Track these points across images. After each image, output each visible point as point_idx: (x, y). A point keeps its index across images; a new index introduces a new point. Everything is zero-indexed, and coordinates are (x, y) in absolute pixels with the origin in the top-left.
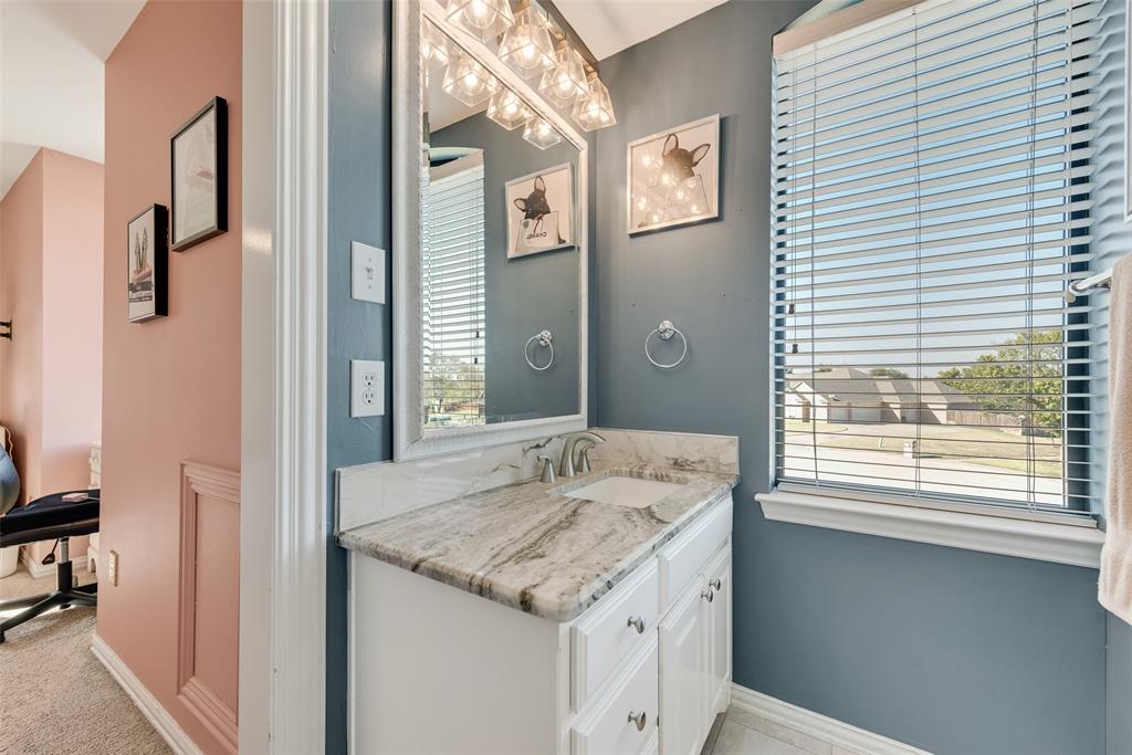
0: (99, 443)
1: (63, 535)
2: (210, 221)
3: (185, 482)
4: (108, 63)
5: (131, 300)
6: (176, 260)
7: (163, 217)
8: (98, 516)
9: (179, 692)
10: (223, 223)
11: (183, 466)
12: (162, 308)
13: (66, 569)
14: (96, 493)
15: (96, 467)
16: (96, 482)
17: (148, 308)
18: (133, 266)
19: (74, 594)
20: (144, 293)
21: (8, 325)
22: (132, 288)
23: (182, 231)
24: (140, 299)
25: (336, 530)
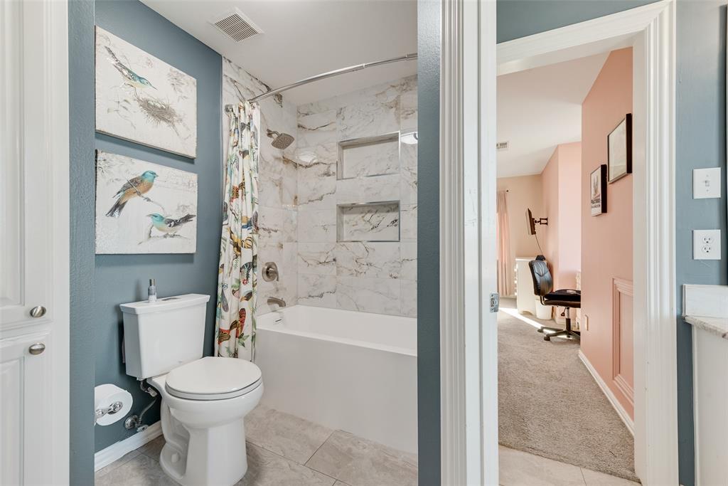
0: (580, 270)
1: (568, 306)
2: (624, 170)
3: (614, 287)
4: (582, 105)
5: (592, 207)
6: (609, 187)
7: (604, 169)
8: (580, 301)
9: (613, 379)
10: (629, 170)
11: (613, 279)
12: (604, 210)
13: (568, 321)
14: (579, 292)
15: (579, 281)
16: (579, 288)
17: (599, 209)
18: (593, 192)
19: (572, 333)
20: (597, 204)
21: (546, 219)
22: (593, 202)
23: (612, 175)
24: (595, 207)
25: (683, 314)
